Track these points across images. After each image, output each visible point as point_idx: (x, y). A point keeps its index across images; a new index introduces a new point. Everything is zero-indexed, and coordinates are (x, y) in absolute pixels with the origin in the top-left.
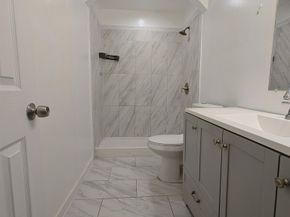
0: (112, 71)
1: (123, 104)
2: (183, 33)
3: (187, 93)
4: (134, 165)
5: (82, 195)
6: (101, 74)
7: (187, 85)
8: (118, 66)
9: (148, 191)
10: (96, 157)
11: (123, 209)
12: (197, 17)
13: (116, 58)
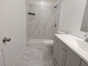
0: (32, 18)
1: (36, 29)
2: (56, 7)
3: (56, 27)
4: (39, 49)
5: (22, 58)
6: (29, 19)
7: (56, 24)
8: (35, 17)
9: (43, 57)
10: (27, 45)
11: (35, 63)
12: (61, 2)
13: (34, 14)
